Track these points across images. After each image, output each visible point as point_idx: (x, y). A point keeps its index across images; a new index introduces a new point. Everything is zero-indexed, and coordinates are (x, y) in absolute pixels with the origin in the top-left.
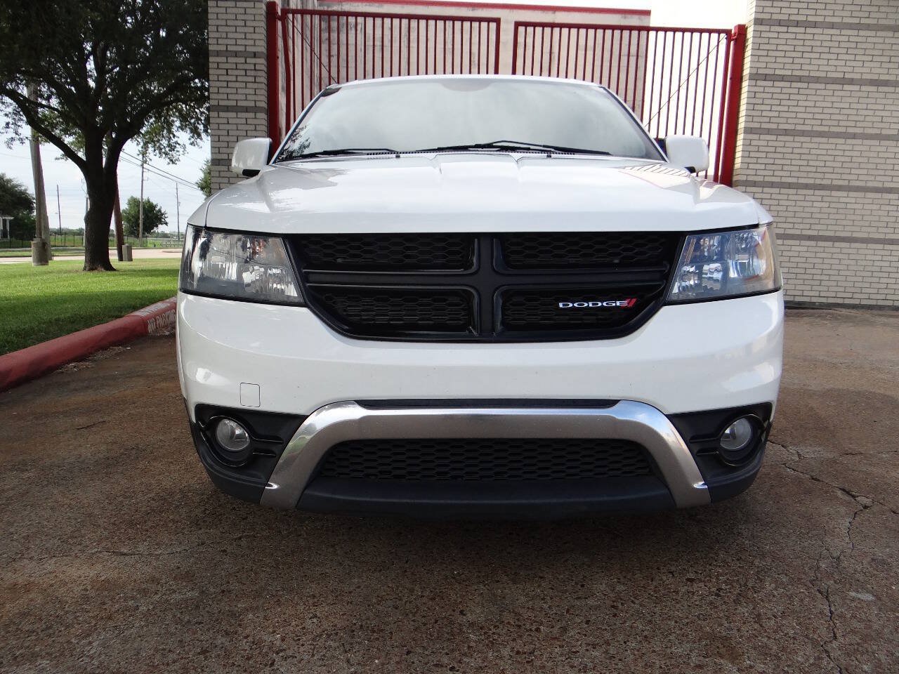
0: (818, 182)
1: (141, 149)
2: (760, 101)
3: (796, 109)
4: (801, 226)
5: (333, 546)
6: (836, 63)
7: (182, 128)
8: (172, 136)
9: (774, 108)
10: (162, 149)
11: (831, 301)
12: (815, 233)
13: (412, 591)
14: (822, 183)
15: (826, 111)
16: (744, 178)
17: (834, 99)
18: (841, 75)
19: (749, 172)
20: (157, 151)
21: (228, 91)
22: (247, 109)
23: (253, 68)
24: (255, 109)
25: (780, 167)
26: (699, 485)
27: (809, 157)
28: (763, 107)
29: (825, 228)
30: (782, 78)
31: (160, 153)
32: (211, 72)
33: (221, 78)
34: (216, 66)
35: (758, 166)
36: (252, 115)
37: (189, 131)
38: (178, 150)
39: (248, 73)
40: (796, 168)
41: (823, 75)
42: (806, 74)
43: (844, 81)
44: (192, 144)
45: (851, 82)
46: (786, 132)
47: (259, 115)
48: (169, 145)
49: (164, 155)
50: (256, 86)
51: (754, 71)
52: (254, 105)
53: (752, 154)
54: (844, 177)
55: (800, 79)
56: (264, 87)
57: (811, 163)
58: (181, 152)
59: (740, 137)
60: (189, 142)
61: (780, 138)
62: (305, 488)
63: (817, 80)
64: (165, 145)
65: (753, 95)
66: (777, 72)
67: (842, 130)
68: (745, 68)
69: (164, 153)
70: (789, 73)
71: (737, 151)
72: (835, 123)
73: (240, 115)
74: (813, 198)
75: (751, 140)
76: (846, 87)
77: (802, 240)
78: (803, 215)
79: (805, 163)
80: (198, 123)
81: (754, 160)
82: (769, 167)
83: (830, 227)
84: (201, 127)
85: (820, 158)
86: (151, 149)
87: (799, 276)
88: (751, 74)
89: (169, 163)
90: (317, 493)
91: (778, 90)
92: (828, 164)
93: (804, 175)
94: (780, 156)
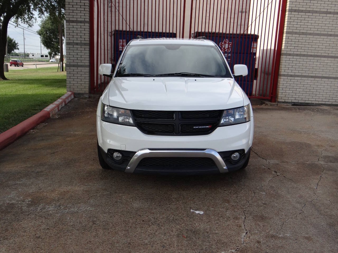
0: (316, 54)
1: (15, 19)
2: (293, 21)
3: (307, 24)
4: (309, 72)
5: (139, 184)
6: (324, 5)
7: (35, 9)
8: (30, 13)
9: (298, 23)
10: (25, 20)
11: (320, 102)
12: (314, 75)
13: (159, 192)
14: (318, 54)
15: (320, 25)
16: (286, 52)
17: (323, 20)
18: (326, 10)
19: (288, 50)
20: (23, 21)
21: (73, 14)
22: (81, 22)
23: (84, 5)
24: (84, 22)
25: (300, 48)
26: (225, 168)
27: (312, 44)
28: (294, 23)
29: (318, 73)
30: (302, 11)
31: (24, 22)
32: (66, 6)
33: (70, 9)
34: (68, 3)
35: (291, 47)
36: (83, 24)
37: (38, 11)
38: (33, 20)
39: (82, 7)
40: (307, 48)
41: (319, 10)
42: (312, 9)
43: (327, 13)
44: (39, 17)
45: (330, 13)
46: (303, 34)
47: (86, 24)
48: (28, 18)
49: (26, 23)
50: (85, 12)
51: (291, 8)
52: (84, 20)
53: (289, 42)
54: (326, 52)
55: (309, 12)
56: (88, 12)
57: (313, 46)
58: (34, 22)
59: (285, 35)
60: (38, 16)
61: (301, 36)
62: (136, 168)
63: (316, 12)
64: (26, 18)
65: (290, 18)
66: (300, 9)
67: (326, 33)
68: (287, 6)
69: (26, 22)
70: (305, 9)
71: (283, 41)
72: (323, 30)
73: (78, 24)
74: (314, 61)
75: (289, 37)
76: (328, 15)
77: (309, 78)
78: (310, 68)
79: (311, 46)
80: (43, 7)
81: (290, 45)
82: (296, 48)
83: (320, 73)
84: (44, 9)
85: (317, 44)
86: (20, 20)
87: (307, 93)
88: (289, 9)
89: (28, 27)
90: (138, 169)
91: (300, 16)
92: (320, 47)
93: (310, 51)
94: (301, 43)
